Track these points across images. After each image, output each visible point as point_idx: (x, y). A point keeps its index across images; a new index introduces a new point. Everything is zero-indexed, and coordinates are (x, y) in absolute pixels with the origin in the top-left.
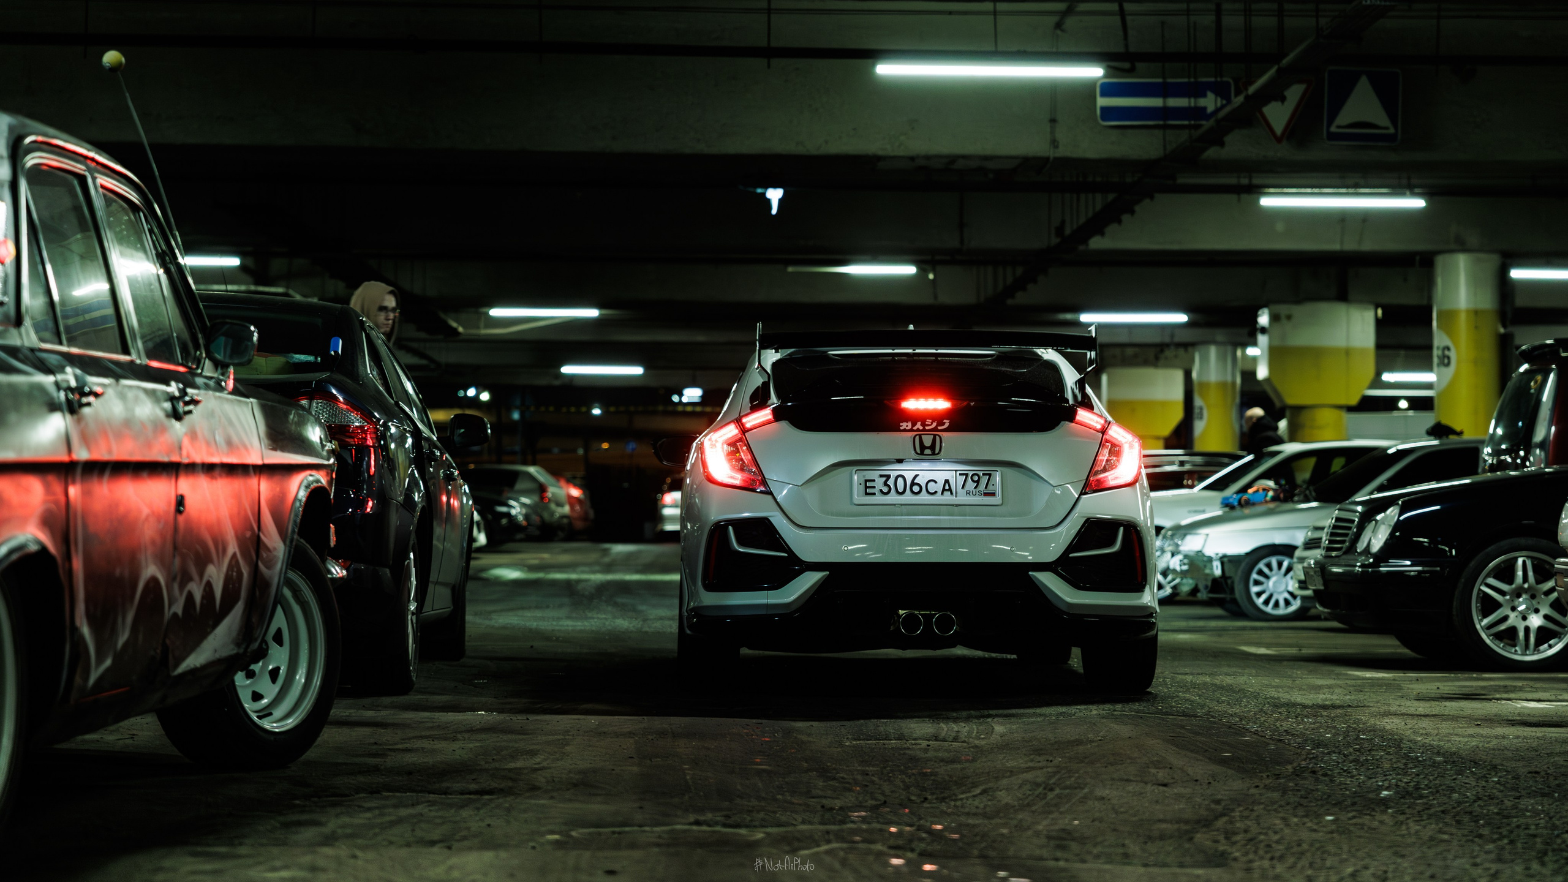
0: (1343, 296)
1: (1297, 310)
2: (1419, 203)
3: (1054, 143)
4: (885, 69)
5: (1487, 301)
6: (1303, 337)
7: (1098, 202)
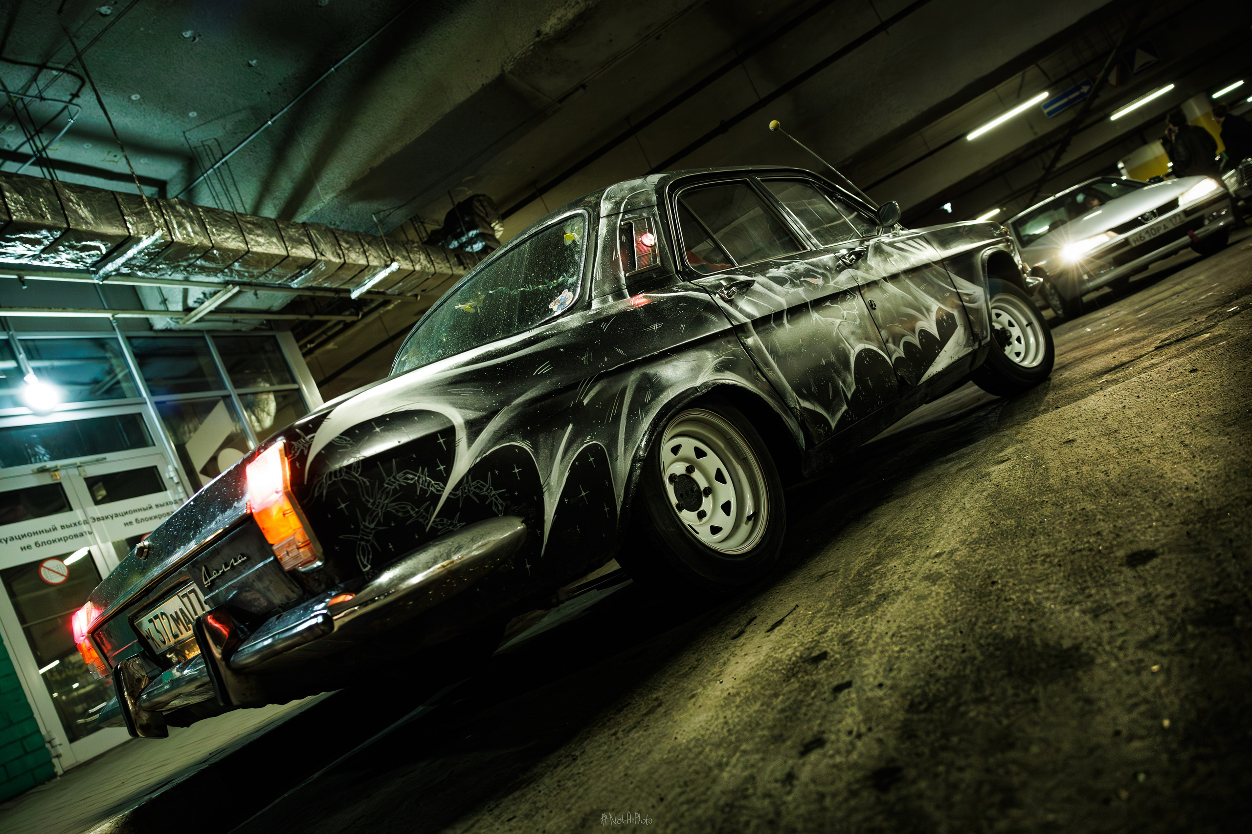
0: (1145, 142)
1: (1130, 156)
2: (1171, 87)
3: (1035, 134)
4: (971, 137)
5: (1209, 109)
6: (1136, 163)
7: (1052, 153)
